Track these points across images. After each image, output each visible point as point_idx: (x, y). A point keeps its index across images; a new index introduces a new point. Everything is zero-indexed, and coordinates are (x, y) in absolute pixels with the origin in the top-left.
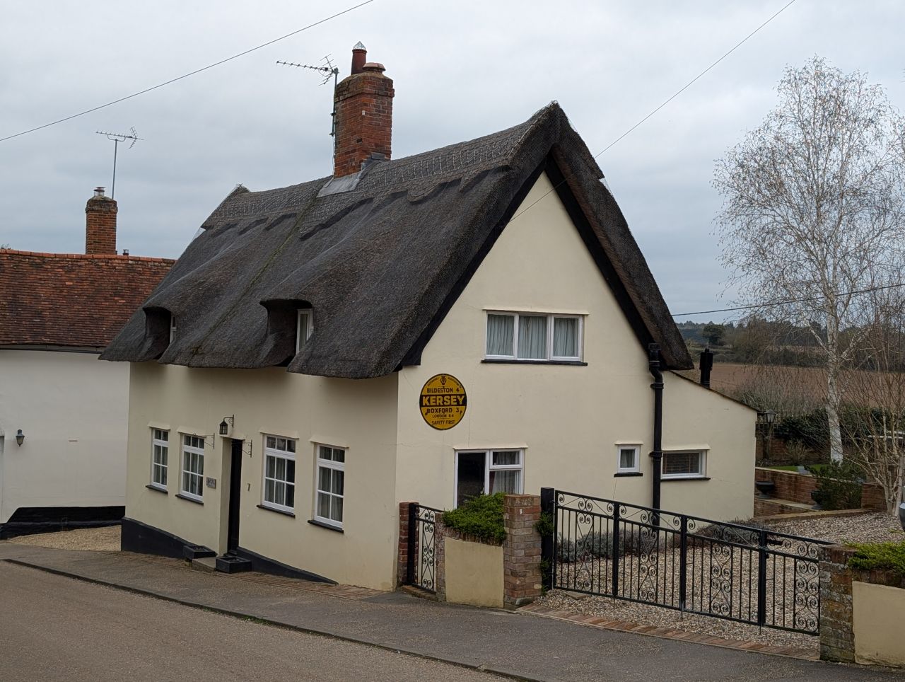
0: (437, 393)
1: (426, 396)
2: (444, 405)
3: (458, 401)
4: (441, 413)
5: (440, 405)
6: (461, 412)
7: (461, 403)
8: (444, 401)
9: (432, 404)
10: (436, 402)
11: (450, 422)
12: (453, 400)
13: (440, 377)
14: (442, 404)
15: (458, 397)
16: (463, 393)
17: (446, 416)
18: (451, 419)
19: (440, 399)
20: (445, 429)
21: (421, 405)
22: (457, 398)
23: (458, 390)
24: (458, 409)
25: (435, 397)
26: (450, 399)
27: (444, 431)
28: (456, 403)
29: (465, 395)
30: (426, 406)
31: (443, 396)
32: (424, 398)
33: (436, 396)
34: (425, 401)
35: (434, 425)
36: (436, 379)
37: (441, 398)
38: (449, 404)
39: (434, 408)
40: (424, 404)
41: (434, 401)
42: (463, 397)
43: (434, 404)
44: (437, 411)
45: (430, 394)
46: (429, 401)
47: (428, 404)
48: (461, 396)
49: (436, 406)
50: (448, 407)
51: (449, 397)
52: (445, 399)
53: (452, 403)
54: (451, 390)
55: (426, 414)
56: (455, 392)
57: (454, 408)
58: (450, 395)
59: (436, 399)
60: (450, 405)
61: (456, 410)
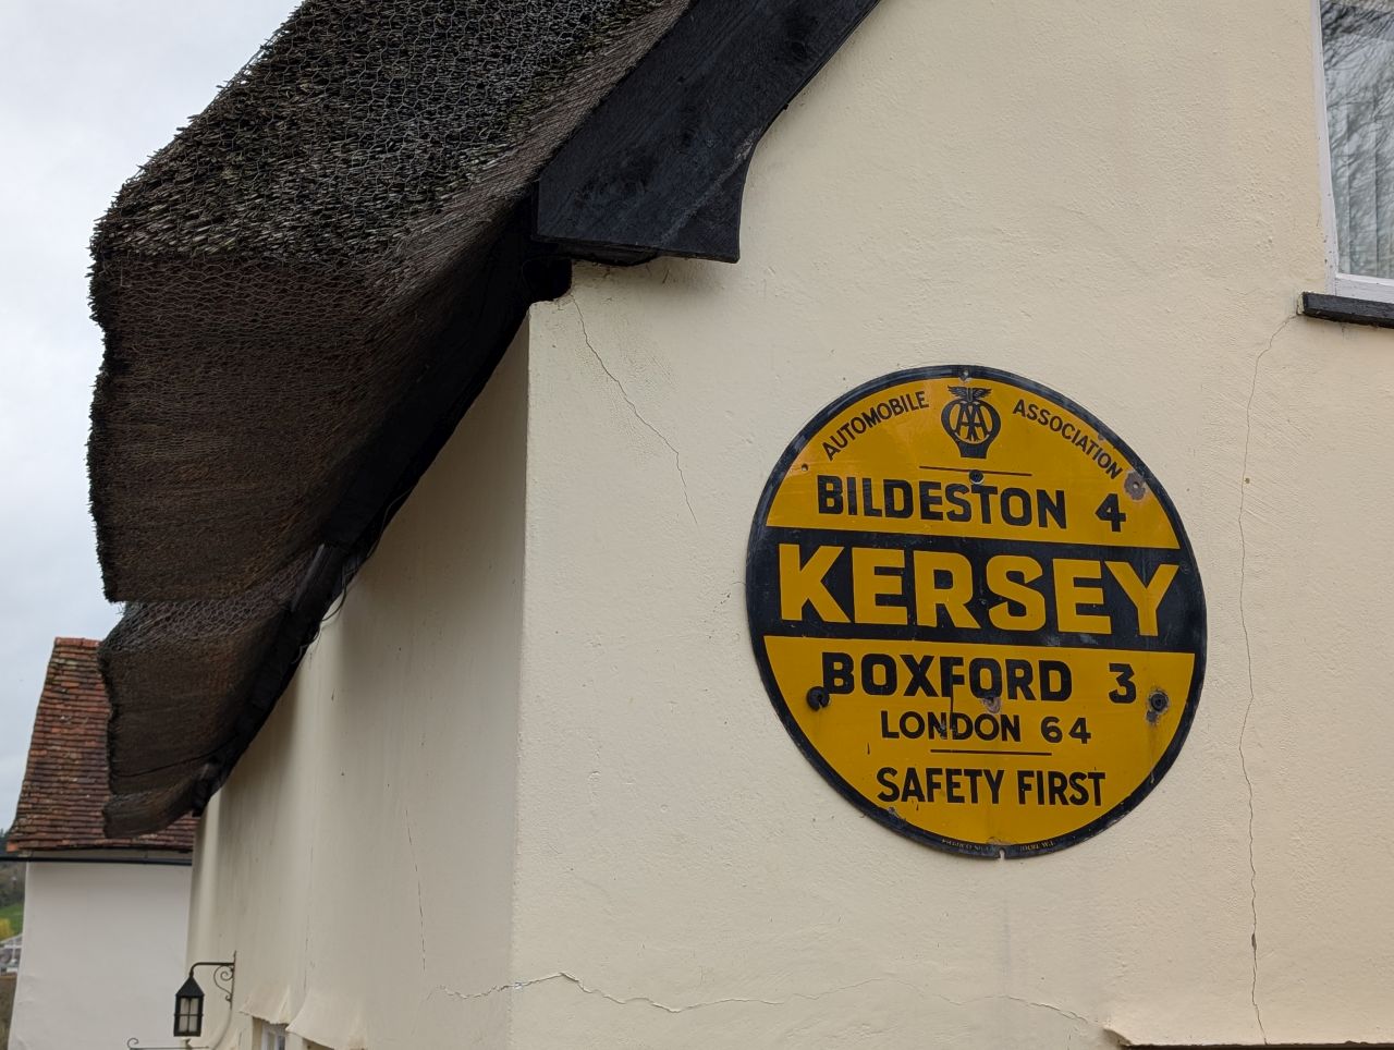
0: (916, 525)
1: (809, 542)
2: (988, 634)
3: (1117, 605)
4: (965, 701)
5: (945, 630)
6: (1159, 702)
7: (1148, 625)
8: (983, 599)
9: (867, 611)
10: (907, 599)
11: (1056, 787)
12: (1068, 597)
13: (938, 394)
14: (963, 619)
15: (1122, 572)
16: (1165, 540)
17: (1010, 728)
18: (1067, 757)
19: (943, 579)
20: (1018, 852)
21: (764, 618)
22: (1108, 582)
23: (1111, 512)
24: (1125, 673)
25: (895, 558)
26: (1045, 585)
27: (1003, 868)
28: (1102, 624)
29: (1182, 555)
30: (811, 624)
31: (979, 552)
32: (789, 553)
33: (910, 544)
34: (801, 584)
35: (905, 809)
36: (896, 407)
37: (959, 566)
38: (1034, 620)
39: (895, 649)
40: (791, 611)
41: (894, 585)
42: (1165, 574)
43: (897, 616)
44: (919, 682)
45: (843, 522)
46: (839, 582)
47: (831, 612)
48: (1144, 562)
49: (911, 631)
50: (1034, 655)
51: (1031, 569)
52: (997, 581)
53: (1069, 621)
54: (1054, 507)
55: (817, 699)
56: (1083, 527)
57: (1092, 669)
58: (1045, 553)
59: (907, 574)
60: (1049, 631)
61: (1111, 682)
